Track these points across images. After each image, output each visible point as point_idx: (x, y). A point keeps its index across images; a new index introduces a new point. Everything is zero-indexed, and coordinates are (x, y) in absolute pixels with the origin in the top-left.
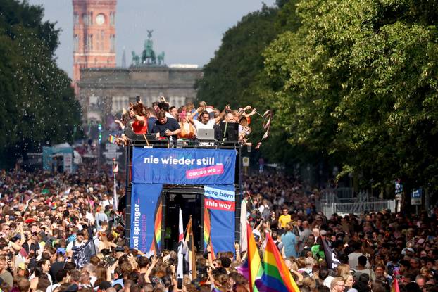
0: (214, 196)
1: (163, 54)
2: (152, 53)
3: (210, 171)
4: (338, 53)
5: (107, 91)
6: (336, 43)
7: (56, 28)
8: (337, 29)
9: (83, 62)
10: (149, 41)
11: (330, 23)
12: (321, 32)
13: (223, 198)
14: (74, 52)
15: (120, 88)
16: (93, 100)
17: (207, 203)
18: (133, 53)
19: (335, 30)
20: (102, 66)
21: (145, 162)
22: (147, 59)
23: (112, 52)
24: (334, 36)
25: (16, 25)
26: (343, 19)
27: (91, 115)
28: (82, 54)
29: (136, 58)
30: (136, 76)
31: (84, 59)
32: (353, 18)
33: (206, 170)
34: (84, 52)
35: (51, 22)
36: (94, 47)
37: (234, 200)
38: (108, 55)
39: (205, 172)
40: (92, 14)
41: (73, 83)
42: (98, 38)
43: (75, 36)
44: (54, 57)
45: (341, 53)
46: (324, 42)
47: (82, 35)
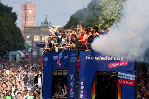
0: (123, 77)
1: (51, 22)
2: (47, 22)
3: (121, 64)
4: (109, 23)
5: (33, 34)
6: (109, 20)
7: (16, 14)
8: (109, 15)
9: (25, 25)
10: (46, 18)
11: (106, 13)
12: (104, 16)
13: (128, 78)
14: (22, 22)
15: (37, 33)
16: (28, 37)
17: (120, 81)
18: (41, 22)
19: (108, 16)
20: (31, 26)
21: (86, 59)
22: (45, 24)
23: (34, 22)
24: (108, 18)
25: (4, 13)
26: (111, 12)
27: (27, 42)
28: (24, 22)
29: (42, 24)
30: (42, 29)
31: (25, 24)
32: (114, 12)
33: (119, 63)
34: (25, 22)
35: (15, 12)
36: (29, 20)
37: (134, 79)
38: (33, 22)
39: (118, 64)
40: (28, 9)
41: (22, 32)
42: (30, 17)
43: (22, 16)
44: (16, 23)
45: (110, 23)
46: (105, 19)
47: (24, 16)
